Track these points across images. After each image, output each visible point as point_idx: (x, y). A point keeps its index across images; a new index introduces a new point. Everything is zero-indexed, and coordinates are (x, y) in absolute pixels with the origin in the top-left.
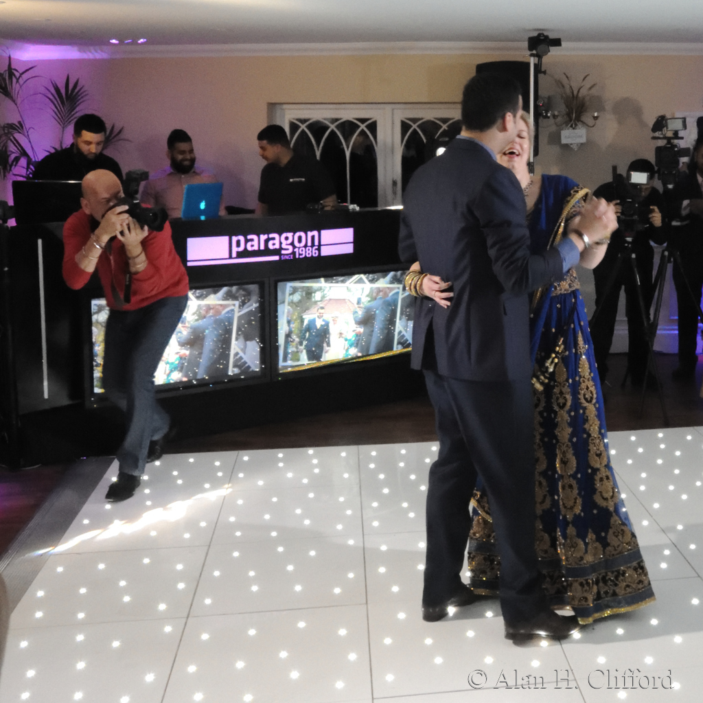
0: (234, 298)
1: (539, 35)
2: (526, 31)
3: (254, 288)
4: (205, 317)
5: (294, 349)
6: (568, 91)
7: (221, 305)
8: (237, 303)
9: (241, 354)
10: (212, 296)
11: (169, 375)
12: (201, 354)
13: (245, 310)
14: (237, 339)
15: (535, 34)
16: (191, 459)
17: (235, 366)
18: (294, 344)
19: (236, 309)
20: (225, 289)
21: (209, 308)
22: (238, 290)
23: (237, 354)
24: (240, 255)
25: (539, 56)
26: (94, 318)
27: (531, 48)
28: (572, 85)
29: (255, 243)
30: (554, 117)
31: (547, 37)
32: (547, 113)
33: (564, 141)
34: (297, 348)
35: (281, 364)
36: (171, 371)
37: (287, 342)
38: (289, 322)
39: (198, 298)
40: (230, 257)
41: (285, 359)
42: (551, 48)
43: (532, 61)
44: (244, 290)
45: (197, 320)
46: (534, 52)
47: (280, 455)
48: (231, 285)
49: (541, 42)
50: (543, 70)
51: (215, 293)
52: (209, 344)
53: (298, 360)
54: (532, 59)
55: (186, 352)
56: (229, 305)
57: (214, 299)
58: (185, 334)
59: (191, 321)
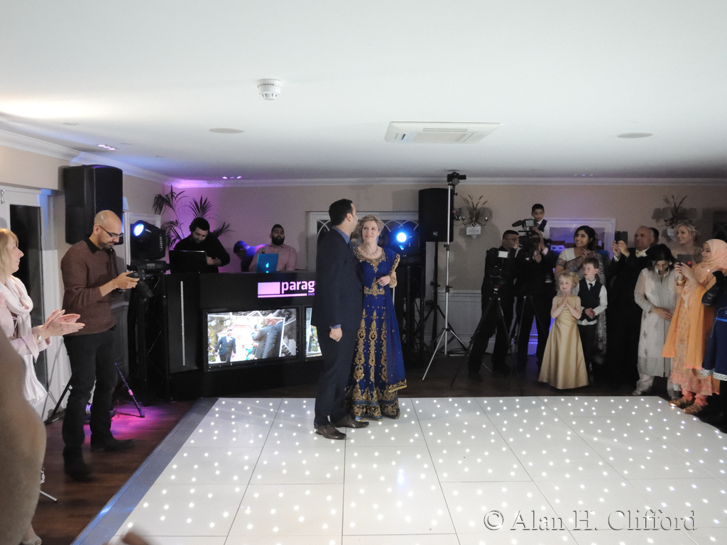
0: (283, 316)
1: (454, 173)
2: (445, 171)
3: (293, 310)
4: (267, 326)
5: (315, 345)
6: (471, 205)
7: (276, 319)
8: (284, 318)
9: (286, 346)
10: (271, 314)
12: (264, 345)
13: (289, 322)
14: (284, 338)
15: (451, 173)
16: (258, 401)
17: (282, 353)
18: (315, 342)
19: (284, 321)
20: (278, 311)
21: (269, 321)
22: (285, 311)
23: (284, 346)
24: (286, 292)
25: (454, 186)
26: (209, 324)
27: (448, 181)
28: (473, 201)
29: (294, 286)
30: (463, 219)
31: (458, 174)
32: (458, 217)
33: (468, 234)
35: (307, 352)
36: (249, 353)
37: (310, 341)
38: (312, 330)
39: (264, 315)
40: (281, 294)
41: (310, 350)
43: (450, 188)
44: (288, 311)
45: (263, 327)
46: (451, 182)
47: (305, 402)
48: (281, 309)
49: (454, 177)
50: (455, 193)
51: (273, 312)
52: (269, 340)
53: (316, 351)
54: (450, 186)
55: (257, 344)
56: (279, 320)
57: (272, 316)
58: (256, 334)
59: (260, 327)
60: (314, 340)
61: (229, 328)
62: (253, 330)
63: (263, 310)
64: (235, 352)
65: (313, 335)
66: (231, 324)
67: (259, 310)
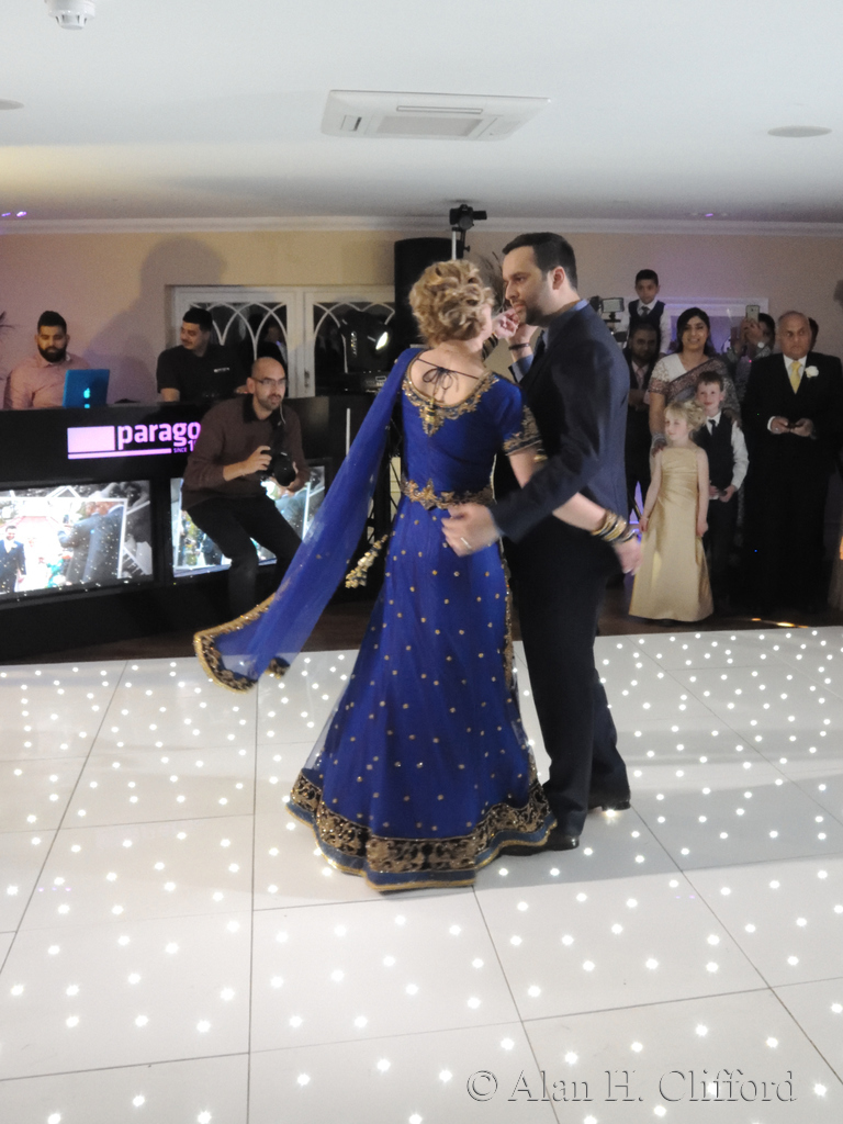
0: (123, 494)
1: (462, 207)
3: (144, 483)
4: (89, 516)
5: (190, 552)
7: (107, 503)
8: (126, 500)
9: (131, 556)
10: (97, 493)
11: (51, 579)
12: (86, 555)
13: (137, 507)
14: (126, 540)
15: (457, 206)
16: (75, 668)
17: (125, 569)
18: (190, 546)
19: (125, 506)
20: (112, 485)
21: (94, 506)
22: (126, 487)
23: (126, 556)
25: (462, 231)
27: (452, 222)
31: (470, 209)
34: (193, 550)
35: (175, 566)
36: (55, 574)
38: (184, 522)
39: (82, 494)
41: (180, 563)
42: (475, 222)
43: (454, 236)
44: (133, 486)
45: (81, 519)
46: (456, 226)
47: (172, 665)
48: (118, 481)
49: (464, 215)
50: (466, 245)
51: (101, 489)
52: (95, 546)
53: (195, 564)
54: (454, 233)
55: (70, 554)
56: (116, 503)
57: (100, 496)
58: (68, 534)
59: (76, 520)
60: (188, 543)
61: (9, 523)
62: (62, 526)
63: (80, 484)
64: (24, 573)
65: (186, 533)
66: (14, 514)
67: (73, 484)
